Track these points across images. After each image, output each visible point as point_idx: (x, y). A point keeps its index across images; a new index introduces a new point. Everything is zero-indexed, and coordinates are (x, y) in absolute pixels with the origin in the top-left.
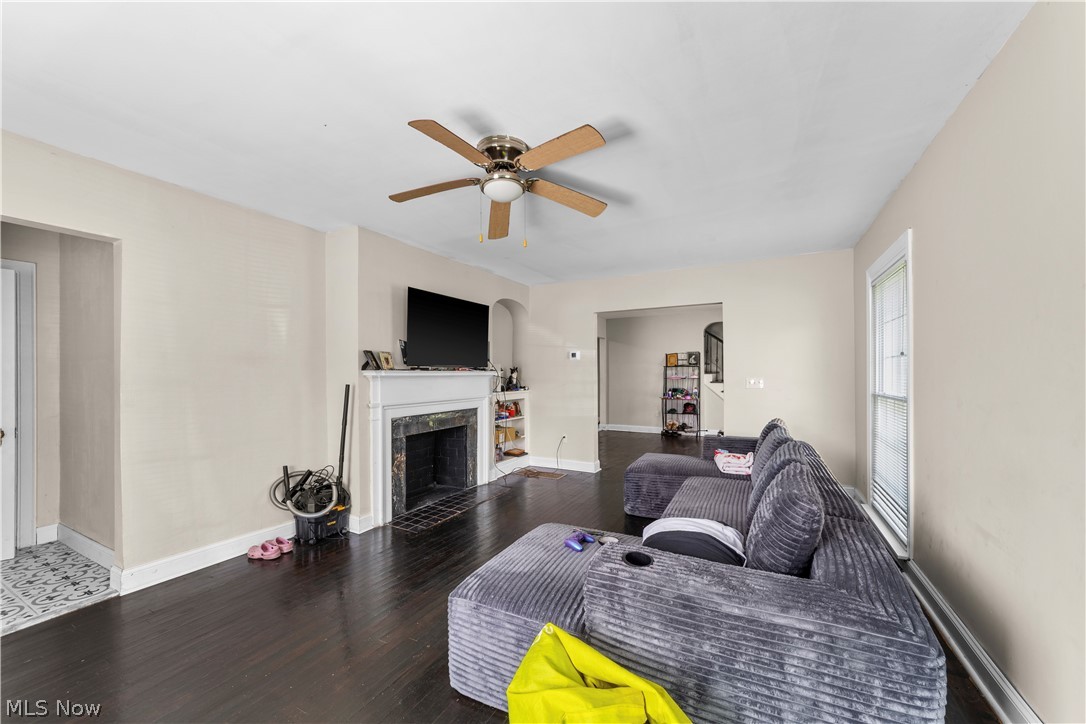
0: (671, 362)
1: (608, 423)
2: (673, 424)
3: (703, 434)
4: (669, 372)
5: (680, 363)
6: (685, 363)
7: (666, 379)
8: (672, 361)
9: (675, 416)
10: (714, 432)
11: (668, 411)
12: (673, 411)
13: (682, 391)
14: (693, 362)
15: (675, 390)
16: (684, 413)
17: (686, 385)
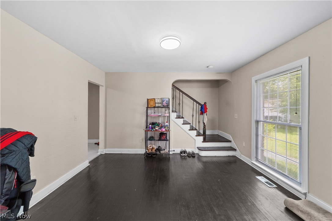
0: (150, 104)
1: (105, 148)
2: (153, 148)
3: (171, 153)
4: (149, 111)
5: (157, 105)
6: (160, 105)
7: (147, 116)
8: (152, 103)
9: (153, 142)
10: (178, 151)
11: (149, 139)
12: (152, 138)
13: (158, 125)
14: (165, 105)
15: (153, 124)
16: (160, 139)
17: (160, 121)
